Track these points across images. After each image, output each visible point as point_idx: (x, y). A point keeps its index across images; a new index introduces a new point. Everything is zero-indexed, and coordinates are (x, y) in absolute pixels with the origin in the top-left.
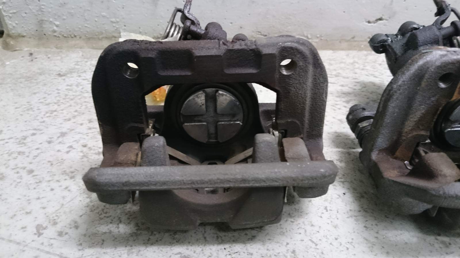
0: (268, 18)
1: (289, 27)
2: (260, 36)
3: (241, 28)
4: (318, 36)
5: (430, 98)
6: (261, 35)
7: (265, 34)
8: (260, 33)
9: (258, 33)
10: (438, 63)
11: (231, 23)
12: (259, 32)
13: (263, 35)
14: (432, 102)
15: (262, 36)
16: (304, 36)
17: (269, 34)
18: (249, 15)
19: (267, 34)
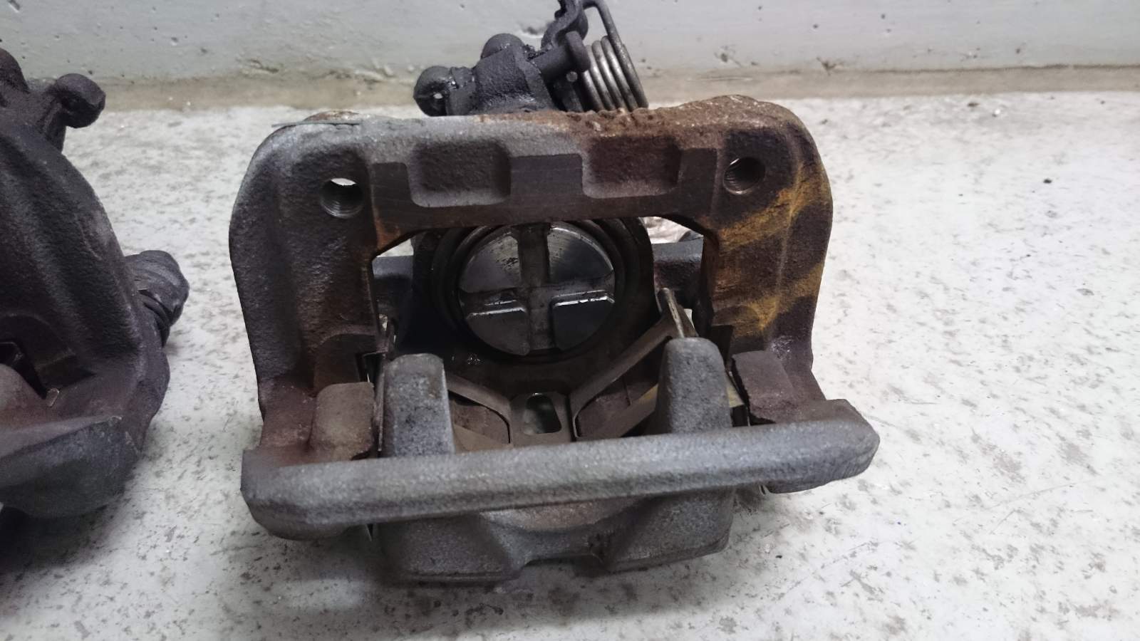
0: (269, 24)
1: (331, 48)
2: (260, 72)
3: (204, 51)
4: (411, 68)
5: (326, 244)
6: (262, 68)
7: (272, 66)
8: (257, 65)
9: (252, 64)
10: (295, 158)
11: (175, 39)
12: (255, 61)
13: (268, 69)
14: (336, 253)
15: (266, 72)
16: (375, 69)
17: (282, 65)
18: (216, 19)
19: (278, 67)
